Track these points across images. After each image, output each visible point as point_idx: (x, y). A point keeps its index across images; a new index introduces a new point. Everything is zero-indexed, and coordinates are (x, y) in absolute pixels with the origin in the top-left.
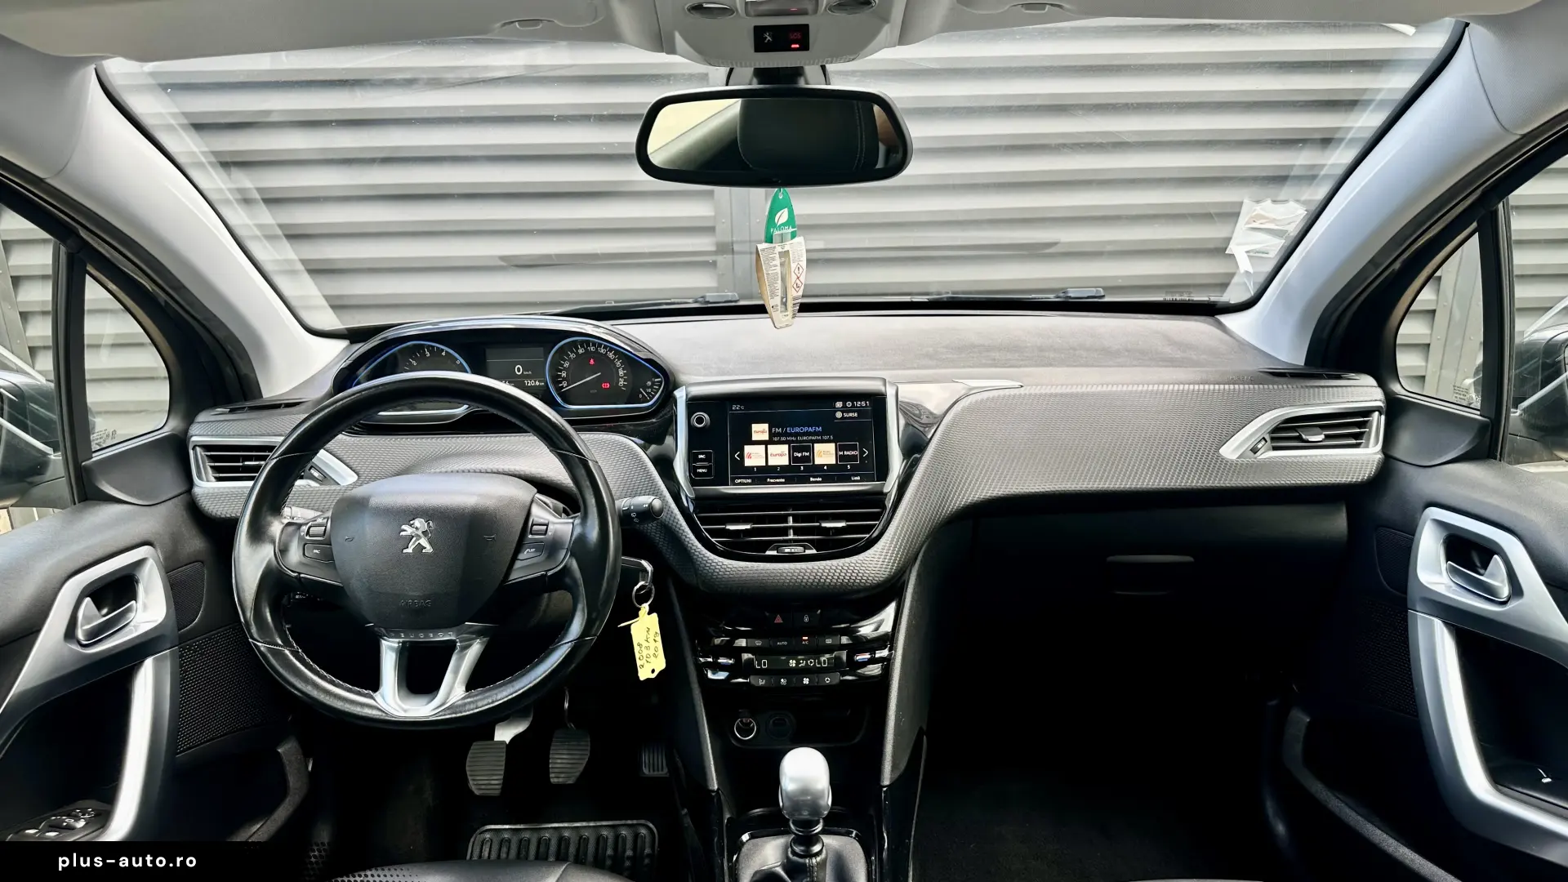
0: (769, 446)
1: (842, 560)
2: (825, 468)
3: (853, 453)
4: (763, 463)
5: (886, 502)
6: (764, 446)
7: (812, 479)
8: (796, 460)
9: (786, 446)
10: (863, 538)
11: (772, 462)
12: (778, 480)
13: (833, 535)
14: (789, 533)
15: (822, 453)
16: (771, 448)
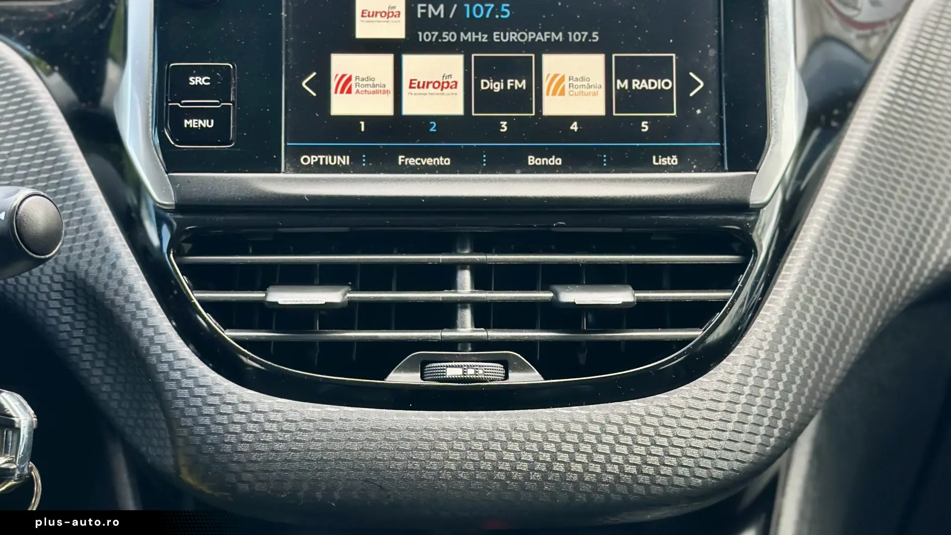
0: (407, 59)
1: (622, 407)
2: (574, 127)
3: (660, 84)
4: (386, 108)
5: (755, 235)
6: (389, 59)
7: (532, 160)
8: (486, 100)
9: (457, 60)
10: (685, 342)
11: (413, 106)
12: (429, 161)
13: (592, 329)
14: (459, 322)
15: (566, 82)
16: (413, 63)
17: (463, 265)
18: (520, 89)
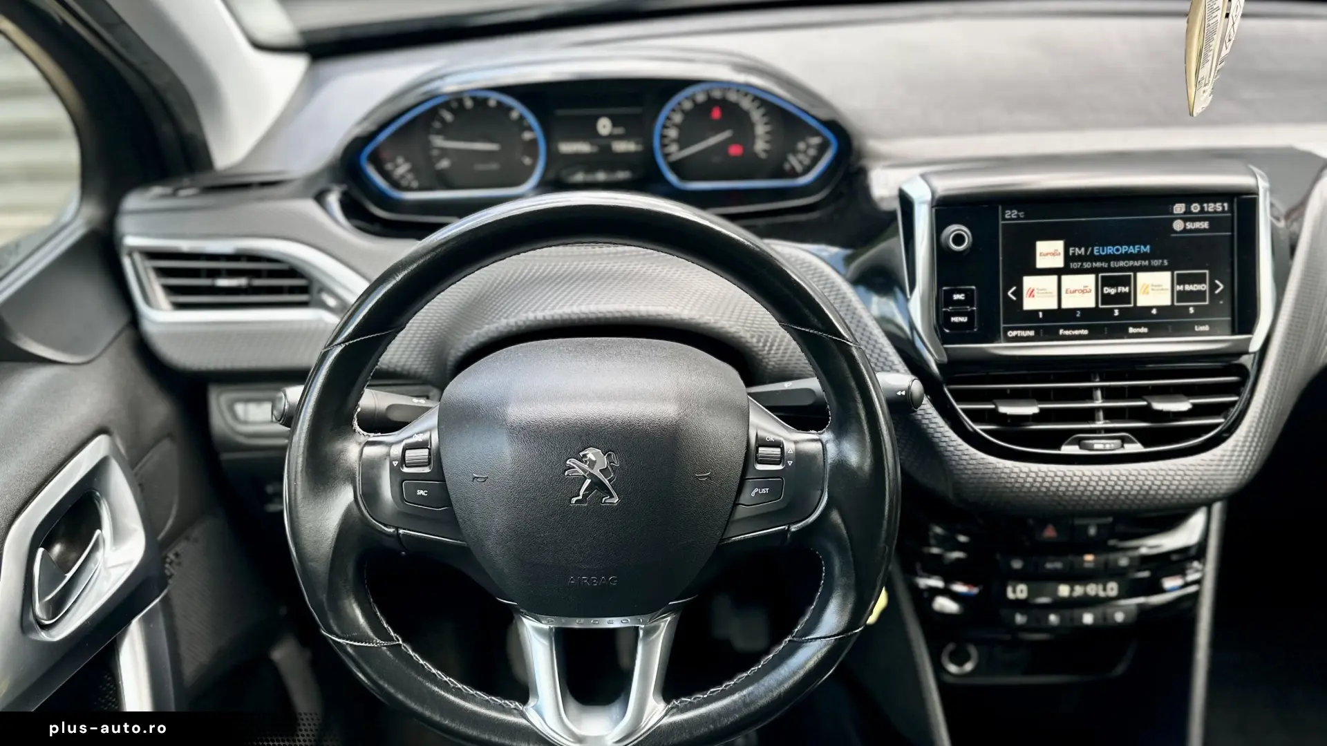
1: (1184, 461)
2: (1154, 311)
3: (1199, 287)
4: (1055, 306)
5: (1249, 366)
6: (1055, 278)
7: (1131, 330)
8: (1107, 299)
9: (1091, 278)
10: (1216, 424)
11: (1068, 303)
12: (1076, 332)
14: (1096, 417)
15: (1150, 288)
16: (1067, 280)
17: (1096, 388)
18: (1125, 293)
